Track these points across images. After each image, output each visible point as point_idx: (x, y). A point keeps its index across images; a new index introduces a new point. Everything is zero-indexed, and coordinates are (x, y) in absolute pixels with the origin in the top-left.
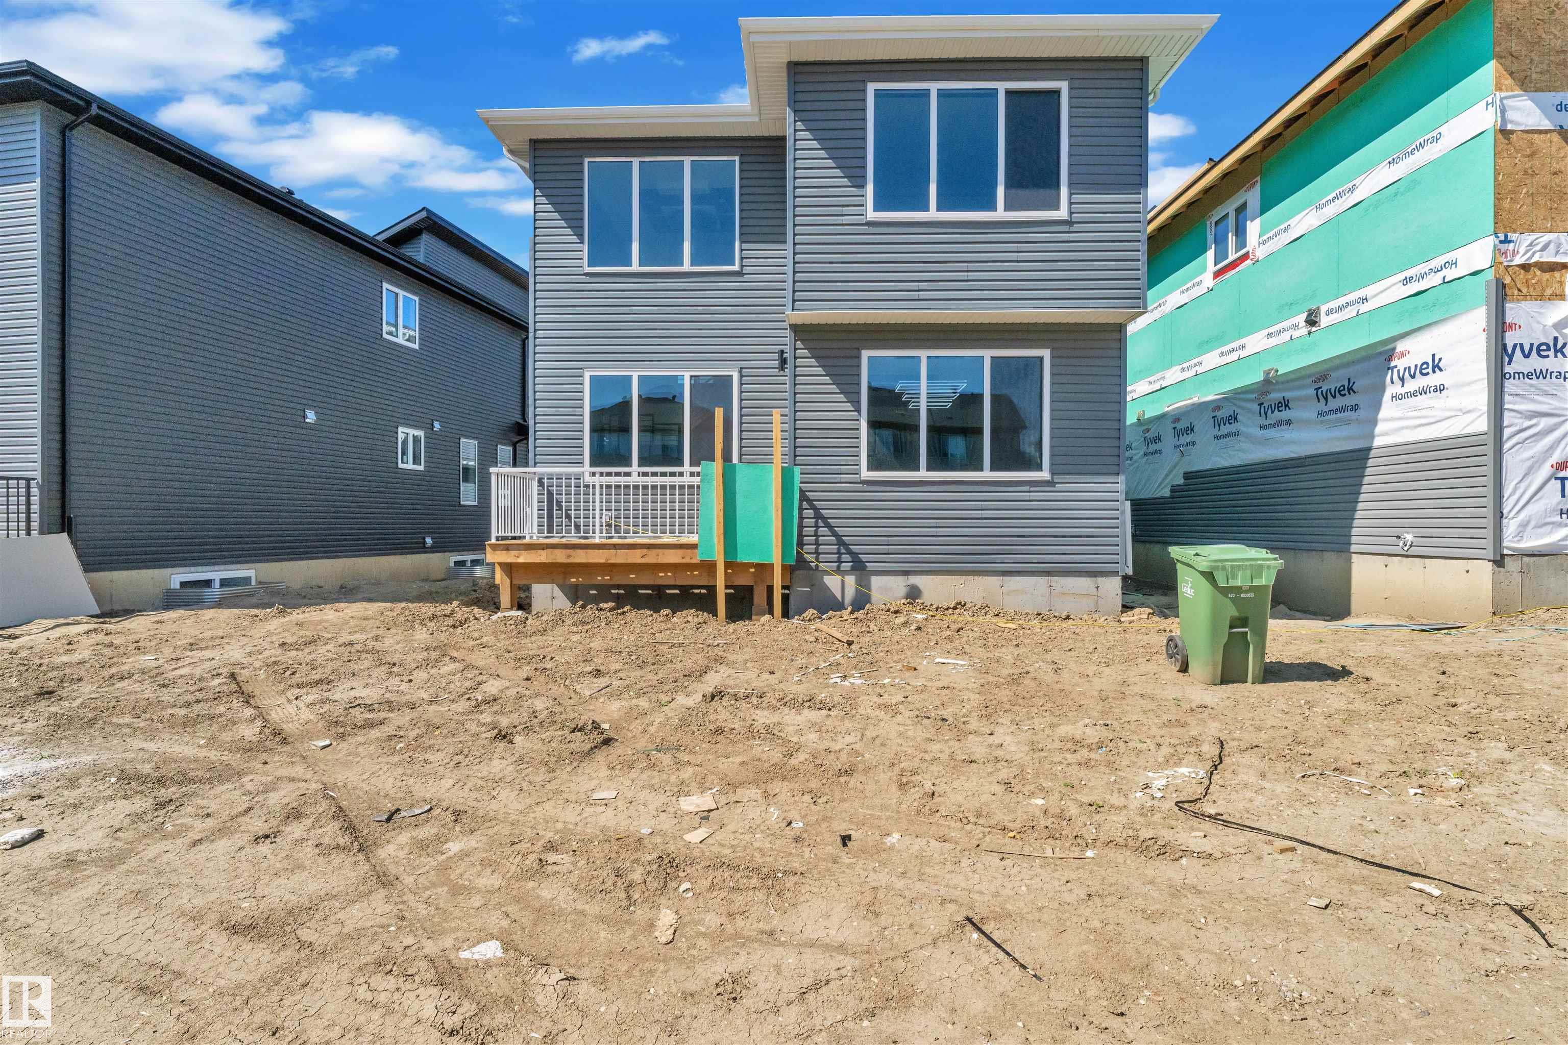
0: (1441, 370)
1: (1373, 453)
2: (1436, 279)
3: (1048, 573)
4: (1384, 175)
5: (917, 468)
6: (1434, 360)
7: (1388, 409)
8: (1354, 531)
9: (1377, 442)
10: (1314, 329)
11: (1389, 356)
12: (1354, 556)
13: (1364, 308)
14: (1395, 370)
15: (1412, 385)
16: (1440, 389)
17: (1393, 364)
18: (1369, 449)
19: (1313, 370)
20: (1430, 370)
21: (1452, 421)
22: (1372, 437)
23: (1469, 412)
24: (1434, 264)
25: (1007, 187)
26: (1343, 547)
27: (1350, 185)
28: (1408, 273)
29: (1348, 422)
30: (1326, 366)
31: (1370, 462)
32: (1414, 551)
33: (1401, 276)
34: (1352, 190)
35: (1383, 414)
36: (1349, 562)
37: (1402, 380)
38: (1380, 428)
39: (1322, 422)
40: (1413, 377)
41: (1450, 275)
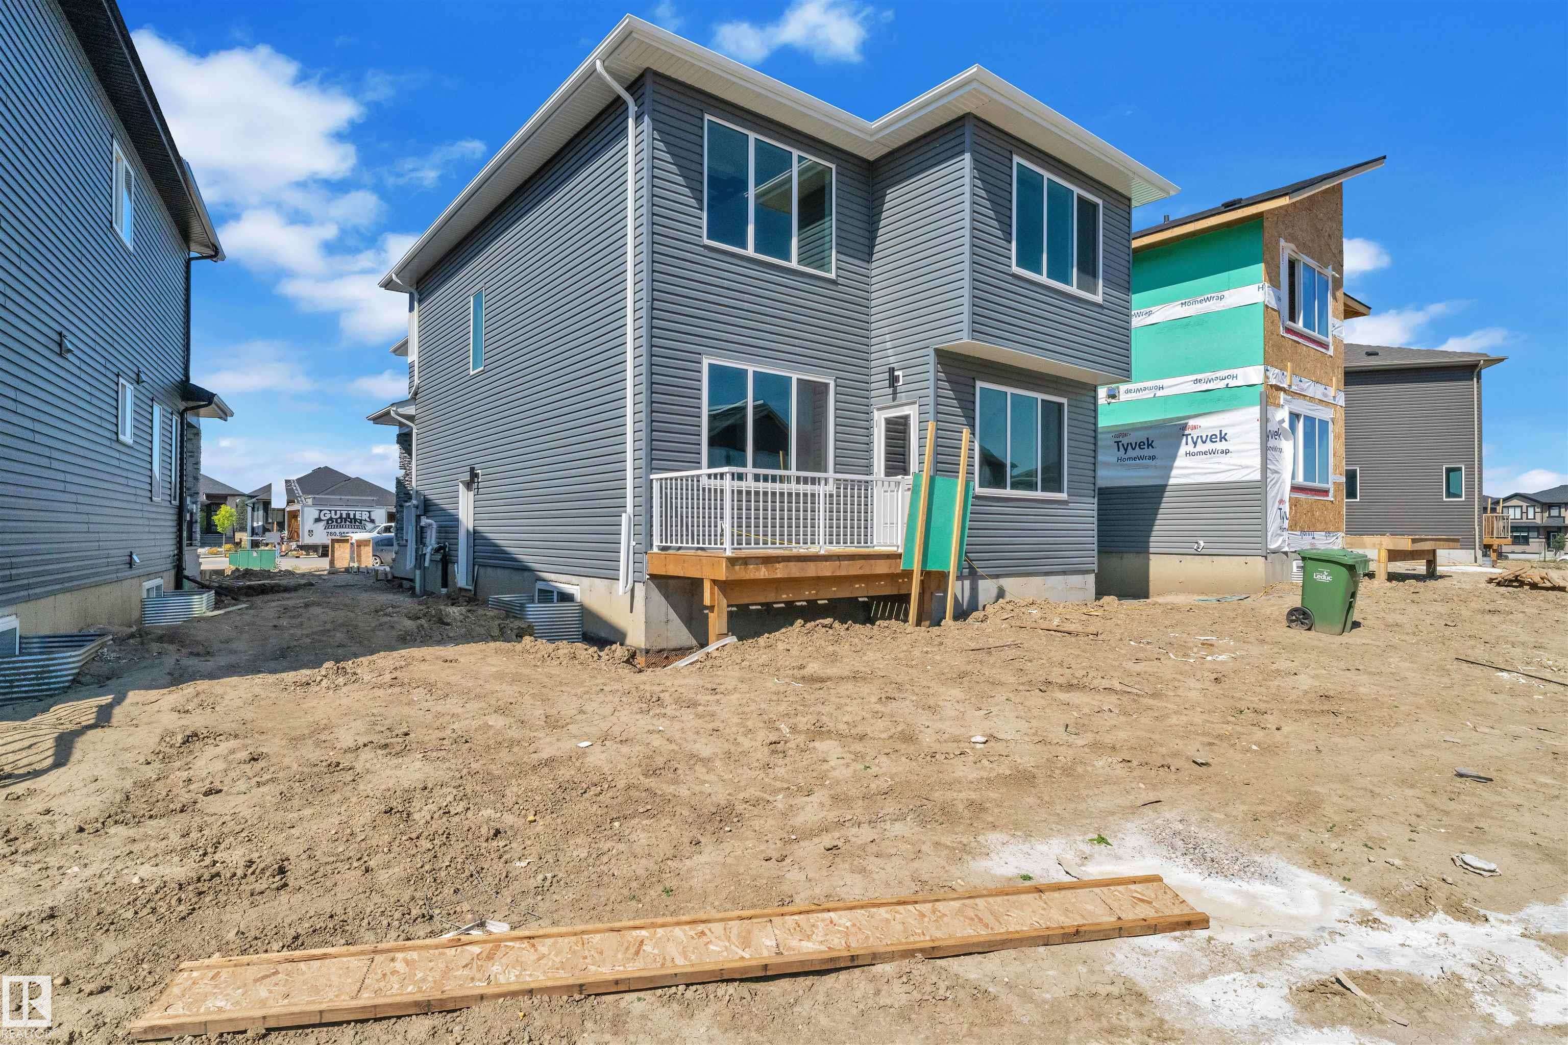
0: (1226, 440)
1: (1168, 488)
2: (1222, 384)
3: (1064, 573)
4: (1175, 311)
5: (1005, 488)
6: (1221, 434)
7: (1181, 461)
8: (1152, 539)
9: (1172, 481)
10: (1113, 401)
11: (1184, 427)
12: (1151, 556)
13: (1160, 393)
14: (1189, 437)
15: (1201, 447)
16: (1227, 452)
17: (1186, 432)
18: (1166, 486)
19: (1115, 429)
20: (1218, 439)
21: (1232, 473)
22: (1169, 477)
23: (1247, 467)
24: (1218, 374)
25: (1078, 269)
26: (1143, 549)
27: (1148, 310)
28: (1199, 377)
29: (1147, 467)
30: (1126, 428)
31: (1166, 494)
32: (1204, 551)
33: (1194, 377)
34: (1150, 313)
35: (1177, 463)
36: (1148, 559)
37: (1195, 444)
38: (1174, 472)
39: (1121, 465)
40: (1204, 442)
41: (1232, 383)
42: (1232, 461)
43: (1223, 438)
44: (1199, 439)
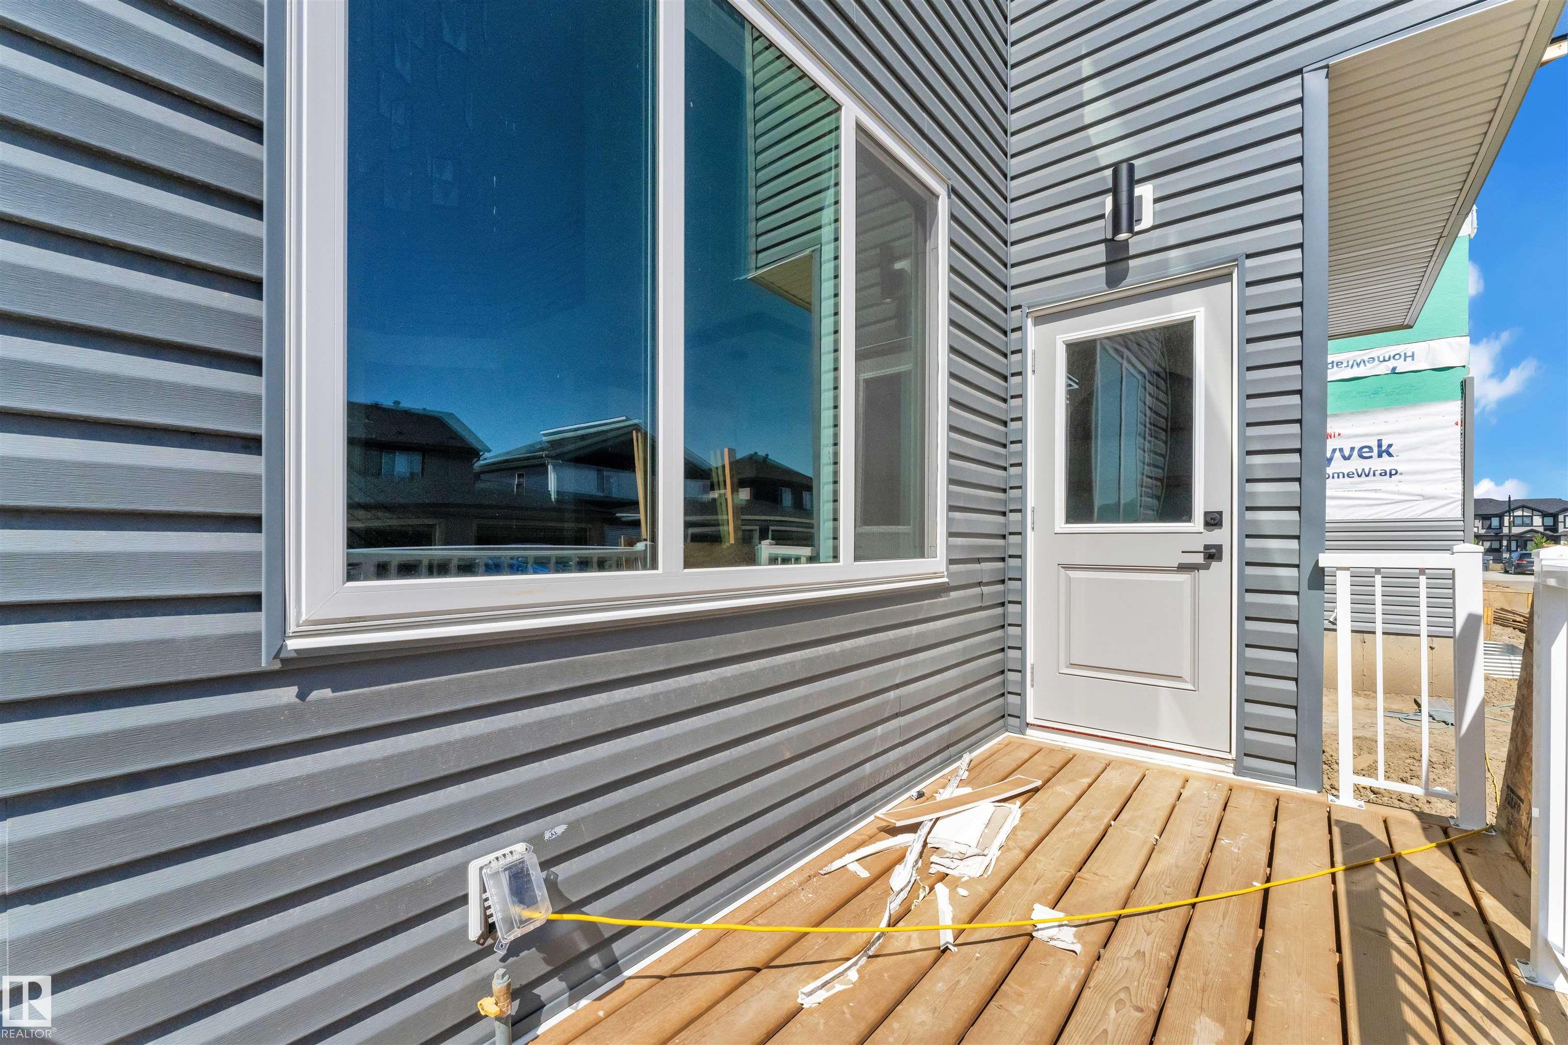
0: (1390, 455)
2: (1384, 368)
6: (1380, 445)
16: (1393, 473)
20: (1375, 454)
23: (1434, 498)
40: (1347, 458)
41: (1402, 366)
42: (1403, 488)
43: (1384, 451)
44: (1337, 454)
